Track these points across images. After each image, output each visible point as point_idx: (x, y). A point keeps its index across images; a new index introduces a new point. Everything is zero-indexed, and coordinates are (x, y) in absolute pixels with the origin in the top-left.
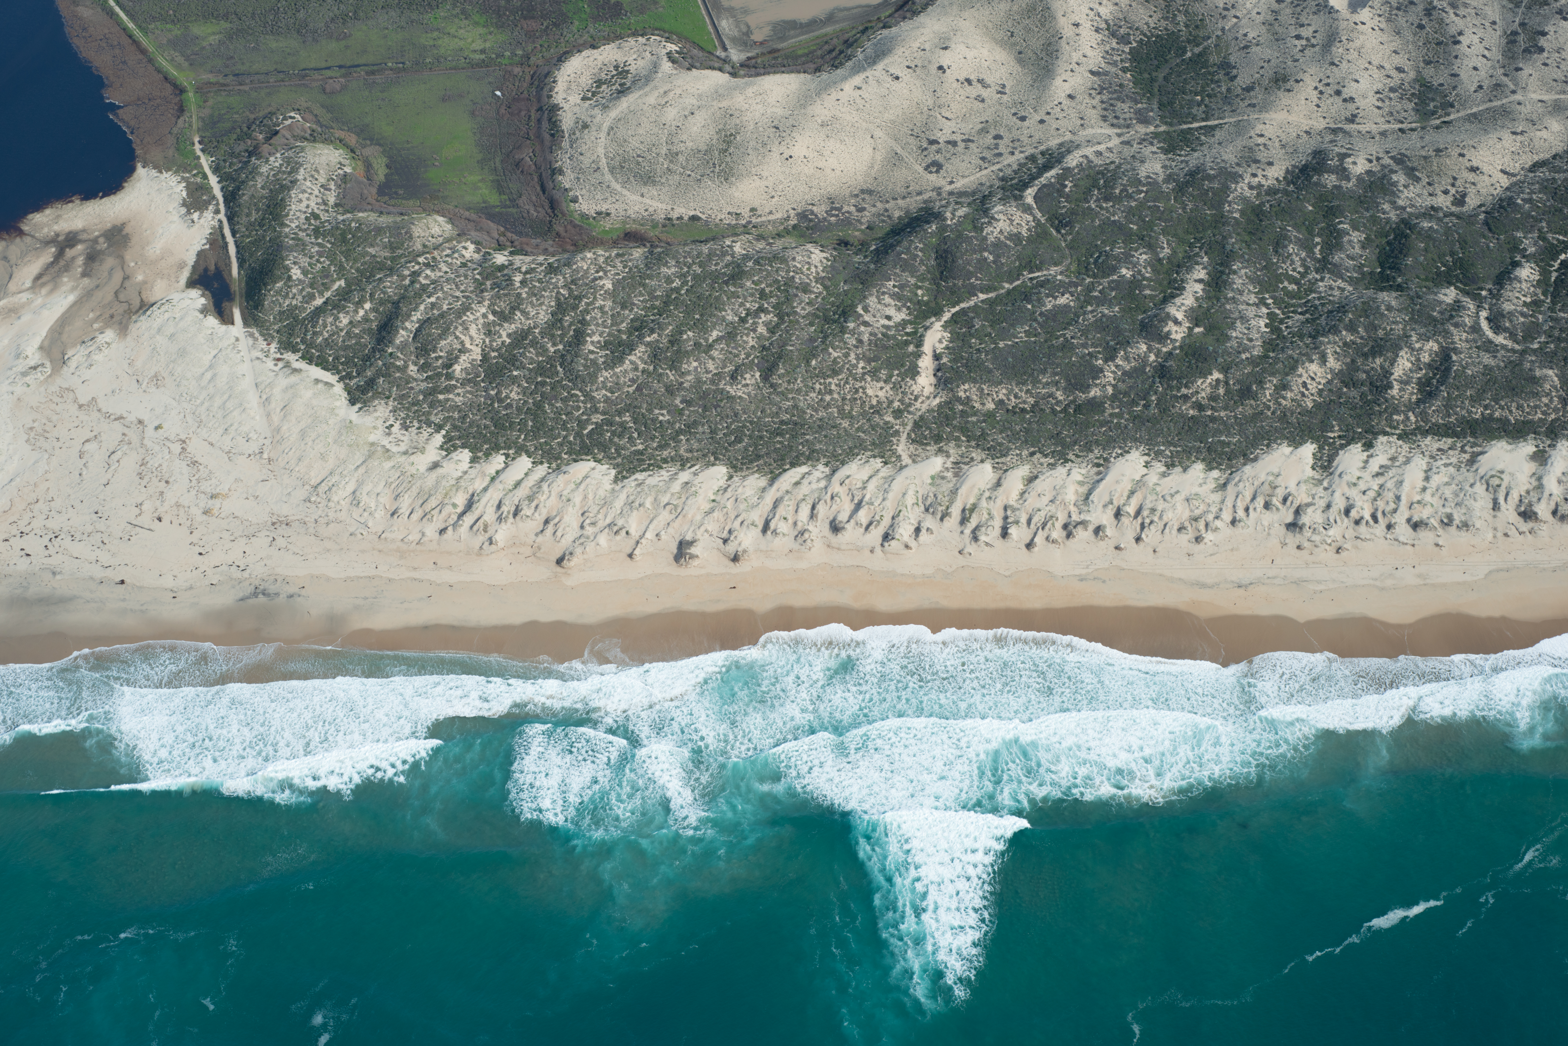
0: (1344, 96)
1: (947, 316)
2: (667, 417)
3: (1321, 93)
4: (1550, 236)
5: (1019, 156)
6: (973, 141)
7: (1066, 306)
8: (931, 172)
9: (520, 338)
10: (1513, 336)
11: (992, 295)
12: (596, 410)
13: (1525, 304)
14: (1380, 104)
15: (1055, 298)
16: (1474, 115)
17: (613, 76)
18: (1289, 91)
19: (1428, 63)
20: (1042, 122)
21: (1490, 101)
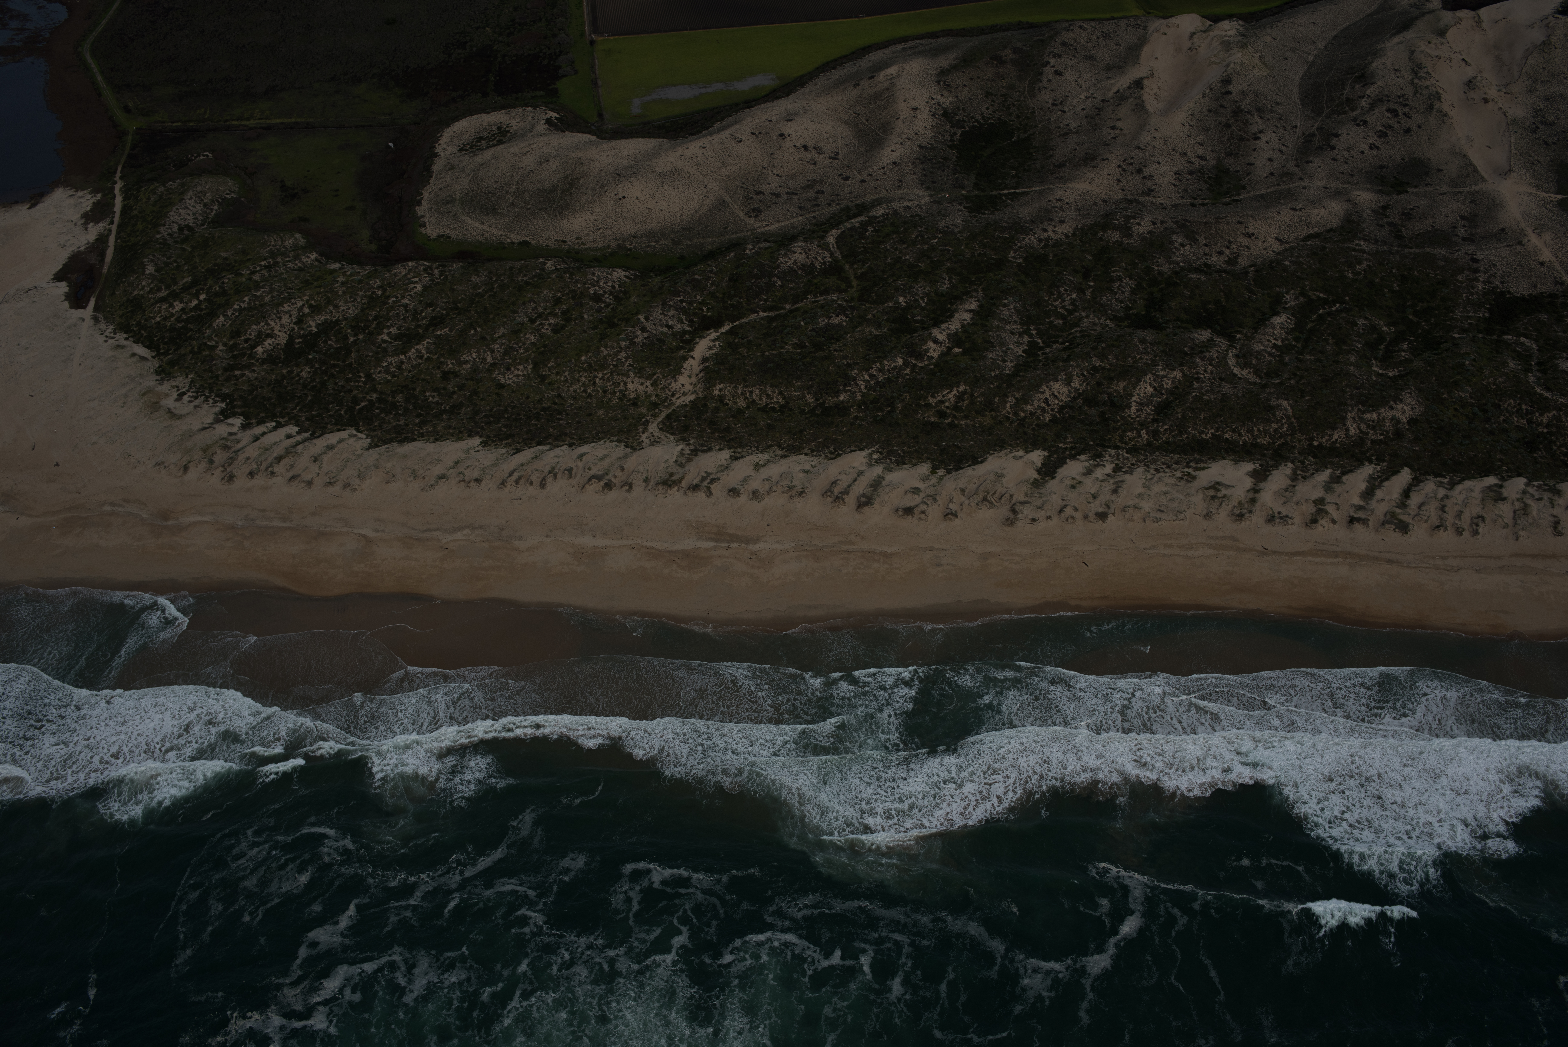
0: (1145, 174)
1: (725, 328)
2: (436, 399)
3: (1124, 170)
4: (1311, 293)
5: (834, 208)
6: (796, 194)
7: (840, 325)
8: (750, 217)
9: (326, 328)
10: (1257, 372)
11: (773, 314)
12: (374, 390)
13: (1275, 346)
14: (1177, 183)
15: (830, 318)
16: (1262, 196)
17: (493, 135)
18: (1094, 167)
19: (1229, 154)
20: (863, 181)
21: (1279, 185)
